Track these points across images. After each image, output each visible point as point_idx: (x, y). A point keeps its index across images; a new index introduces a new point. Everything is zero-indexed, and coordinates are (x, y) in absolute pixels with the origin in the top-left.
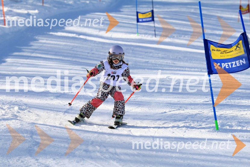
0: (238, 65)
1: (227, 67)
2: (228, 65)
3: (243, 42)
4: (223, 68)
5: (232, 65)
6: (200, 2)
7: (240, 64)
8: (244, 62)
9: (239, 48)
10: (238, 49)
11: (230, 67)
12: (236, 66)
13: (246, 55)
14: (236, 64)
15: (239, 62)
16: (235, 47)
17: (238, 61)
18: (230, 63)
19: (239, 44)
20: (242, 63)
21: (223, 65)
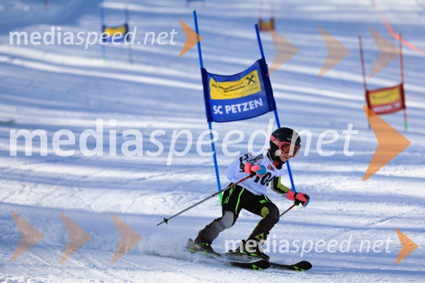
0: (252, 108)
1: (234, 112)
2: (237, 107)
3: (260, 72)
4: (227, 112)
5: (242, 107)
6: (195, 12)
7: (254, 106)
8: (261, 104)
9: (254, 82)
10: (252, 83)
11: (240, 111)
12: (248, 109)
13: (264, 93)
14: (248, 107)
15: (254, 103)
16: (248, 81)
17: (252, 102)
18: (239, 106)
19: (252, 76)
20: (258, 105)
21: (228, 108)
